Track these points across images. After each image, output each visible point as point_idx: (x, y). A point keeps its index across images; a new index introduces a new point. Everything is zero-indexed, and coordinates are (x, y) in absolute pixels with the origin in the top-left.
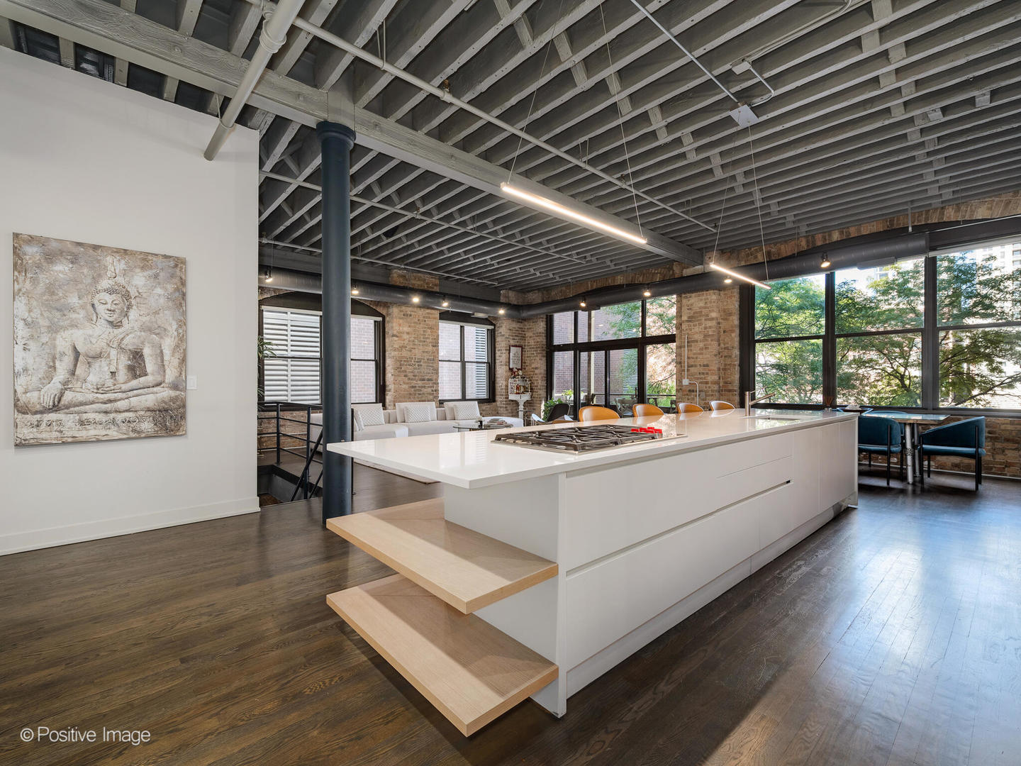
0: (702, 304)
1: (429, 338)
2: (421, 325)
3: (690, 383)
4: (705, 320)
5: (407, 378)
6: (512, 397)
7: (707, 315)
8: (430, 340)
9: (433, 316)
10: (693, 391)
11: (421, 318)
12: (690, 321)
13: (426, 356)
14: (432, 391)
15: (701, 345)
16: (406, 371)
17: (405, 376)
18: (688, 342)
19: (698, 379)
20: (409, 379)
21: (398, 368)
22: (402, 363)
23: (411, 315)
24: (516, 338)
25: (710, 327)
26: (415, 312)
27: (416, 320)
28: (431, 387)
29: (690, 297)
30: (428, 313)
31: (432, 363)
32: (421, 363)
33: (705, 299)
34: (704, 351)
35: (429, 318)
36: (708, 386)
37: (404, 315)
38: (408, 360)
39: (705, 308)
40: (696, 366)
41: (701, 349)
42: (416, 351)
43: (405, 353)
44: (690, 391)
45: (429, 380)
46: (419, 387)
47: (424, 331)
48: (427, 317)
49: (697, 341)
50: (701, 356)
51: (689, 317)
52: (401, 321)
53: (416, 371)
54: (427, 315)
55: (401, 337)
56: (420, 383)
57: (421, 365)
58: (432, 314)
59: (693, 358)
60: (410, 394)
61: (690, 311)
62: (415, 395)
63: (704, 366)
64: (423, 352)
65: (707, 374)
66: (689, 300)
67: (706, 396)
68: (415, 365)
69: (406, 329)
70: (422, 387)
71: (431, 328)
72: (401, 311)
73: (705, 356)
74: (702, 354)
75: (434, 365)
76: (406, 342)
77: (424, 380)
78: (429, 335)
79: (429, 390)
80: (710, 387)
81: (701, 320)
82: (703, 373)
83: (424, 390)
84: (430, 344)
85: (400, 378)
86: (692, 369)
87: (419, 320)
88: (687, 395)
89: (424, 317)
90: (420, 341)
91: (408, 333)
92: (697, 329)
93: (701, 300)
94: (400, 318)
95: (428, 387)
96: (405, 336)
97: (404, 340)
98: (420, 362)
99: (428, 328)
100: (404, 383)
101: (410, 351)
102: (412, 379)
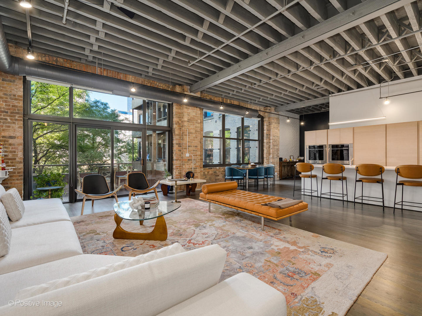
0: (194, 114)
3: (190, 156)
4: (196, 123)
7: (197, 121)
10: (190, 160)
12: (189, 122)
15: (194, 135)
18: (188, 133)
19: (192, 153)
25: (198, 127)
29: (189, 109)
33: (196, 112)
34: (195, 139)
36: (197, 157)
39: (196, 117)
40: (191, 146)
41: (194, 138)
44: (189, 160)
49: (192, 133)
50: (194, 141)
51: (188, 119)
59: (190, 142)
61: (188, 116)
63: (195, 147)
65: (197, 151)
66: (188, 110)
67: (196, 162)
73: (196, 142)
74: (194, 140)
80: (198, 158)
81: (194, 122)
82: (195, 151)
86: (190, 148)
88: (187, 162)
92: (192, 127)
93: (194, 112)
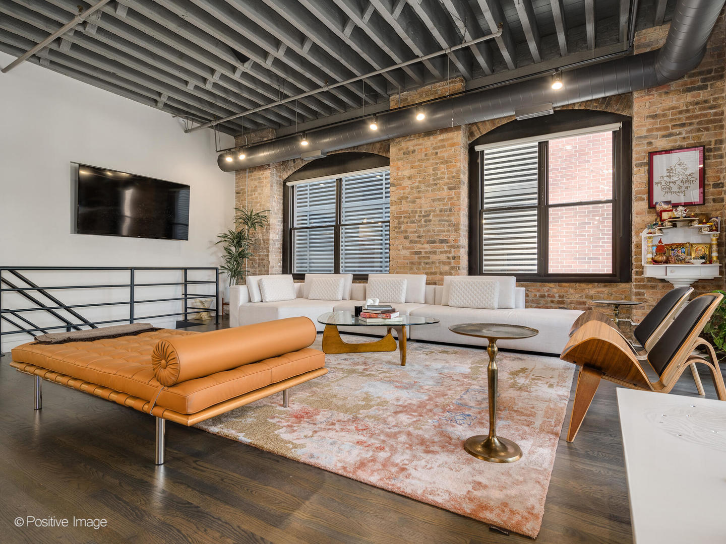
1: (442, 178)
2: (431, 161)
5: (408, 241)
6: (653, 271)
8: (446, 180)
9: (450, 142)
11: (430, 151)
13: (438, 206)
14: (448, 258)
16: (406, 231)
17: (406, 238)
20: (411, 242)
21: (396, 228)
22: (402, 220)
23: (414, 151)
24: (677, 130)
26: (420, 145)
27: (423, 157)
28: (446, 252)
30: (442, 140)
31: (448, 216)
32: (431, 217)
35: (444, 147)
37: (404, 154)
38: (410, 216)
42: (423, 201)
43: (406, 206)
45: (442, 242)
46: (426, 252)
47: (434, 169)
48: (439, 148)
52: (400, 163)
53: (422, 230)
54: (439, 144)
55: (400, 185)
56: (428, 247)
57: (430, 221)
58: (447, 140)
60: (412, 263)
62: (420, 264)
64: (433, 200)
68: (420, 221)
69: (407, 173)
70: (431, 252)
71: (446, 162)
72: (399, 150)
75: (452, 218)
76: (408, 190)
77: (434, 242)
78: (443, 173)
79: (443, 257)
83: (433, 257)
84: (445, 187)
85: (398, 242)
87: (426, 155)
89: (434, 148)
90: (428, 186)
91: (410, 178)
94: (398, 160)
95: (442, 252)
96: (407, 183)
97: (404, 188)
98: (428, 216)
99: (442, 163)
100: (404, 248)
101: (414, 202)
102: (416, 242)
